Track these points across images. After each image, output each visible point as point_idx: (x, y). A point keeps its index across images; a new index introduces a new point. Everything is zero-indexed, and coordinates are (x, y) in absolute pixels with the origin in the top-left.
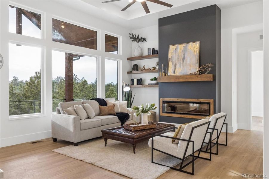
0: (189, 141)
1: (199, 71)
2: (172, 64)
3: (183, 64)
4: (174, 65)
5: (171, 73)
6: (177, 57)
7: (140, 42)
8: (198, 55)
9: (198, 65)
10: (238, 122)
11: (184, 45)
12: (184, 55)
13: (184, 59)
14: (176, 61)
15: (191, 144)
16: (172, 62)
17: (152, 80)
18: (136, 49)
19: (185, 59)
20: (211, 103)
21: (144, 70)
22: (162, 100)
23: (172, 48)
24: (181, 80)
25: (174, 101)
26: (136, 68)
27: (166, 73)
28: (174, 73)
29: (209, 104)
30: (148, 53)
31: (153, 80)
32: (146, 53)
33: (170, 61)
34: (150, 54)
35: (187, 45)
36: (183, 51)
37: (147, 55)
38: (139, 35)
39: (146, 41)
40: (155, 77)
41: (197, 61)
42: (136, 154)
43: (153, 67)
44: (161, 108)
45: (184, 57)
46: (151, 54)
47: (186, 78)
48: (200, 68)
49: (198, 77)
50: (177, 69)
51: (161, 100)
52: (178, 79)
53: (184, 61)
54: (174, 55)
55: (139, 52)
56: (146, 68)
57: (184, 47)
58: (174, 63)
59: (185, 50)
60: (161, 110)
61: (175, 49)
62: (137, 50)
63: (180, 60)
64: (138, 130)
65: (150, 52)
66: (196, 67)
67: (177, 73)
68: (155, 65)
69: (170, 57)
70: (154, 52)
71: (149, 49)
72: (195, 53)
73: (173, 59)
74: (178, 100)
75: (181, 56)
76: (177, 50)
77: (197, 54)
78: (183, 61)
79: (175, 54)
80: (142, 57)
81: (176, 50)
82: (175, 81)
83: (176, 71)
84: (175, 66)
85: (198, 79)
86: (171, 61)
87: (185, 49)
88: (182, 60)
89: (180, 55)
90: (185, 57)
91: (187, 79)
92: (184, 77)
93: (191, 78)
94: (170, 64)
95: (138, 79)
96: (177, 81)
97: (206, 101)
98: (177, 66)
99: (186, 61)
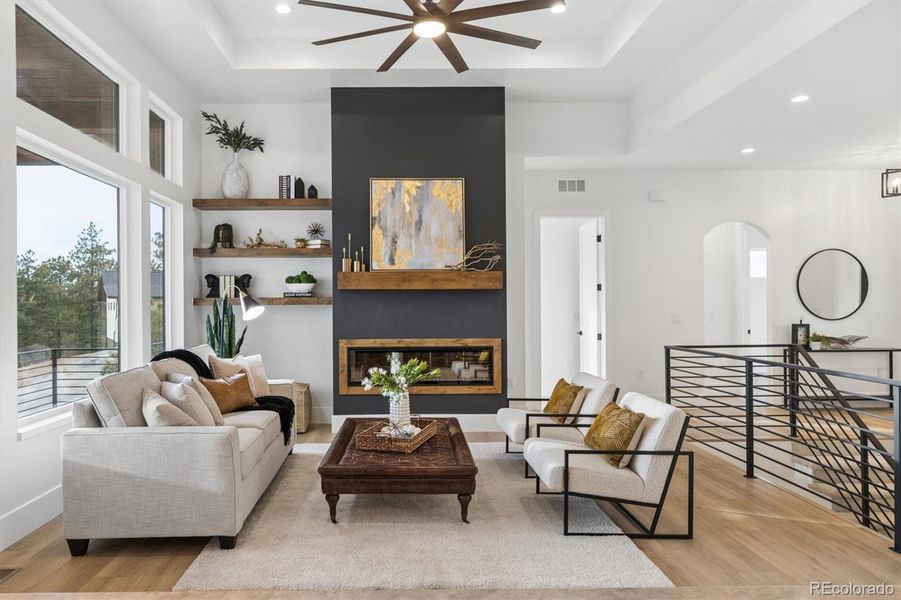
0: (676, 453)
1: (468, 261)
2: (382, 236)
3: (417, 236)
4: (390, 239)
5: (380, 262)
6: (398, 217)
7: (244, 151)
8: (461, 214)
9: (461, 243)
11: (418, 183)
12: (420, 211)
13: (419, 223)
14: (394, 227)
16: (384, 229)
17: (290, 280)
18: (226, 172)
19: (423, 224)
20: (495, 348)
21: (259, 248)
22: (343, 344)
23: (380, 188)
24: (418, 286)
25: (387, 346)
26: (225, 237)
27: (366, 263)
28: (392, 261)
29: (489, 350)
30: (281, 191)
32: (267, 189)
33: (376, 227)
34: (289, 197)
35: (427, 185)
36: (415, 199)
37: (278, 197)
38: (242, 126)
39: (262, 150)
40: (305, 273)
41: (460, 231)
42: (472, 525)
43: (298, 240)
44: (343, 371)
45: (420, 217)
46: (292, 196)
47: (434, 280)
48: (470, 252)
49: (466, 277)
50: (399, 253)
51: (341, 345)
52: (409, 281)
53: (420, 229)
54: (389, 210)
55: (242, 183)
56: (267, 239)
57: (418, 187)
58: (390, 234)
59: (422, 198)
60: (343, 377)
61: (390, 191)
62: (235, 175)
63: (410, 225)
65: (289, 190)
66: (457, 249)
67: (402, 264)
68: (304, 235)
69: (375, 212)
70: (301, 194)
71: (283, 180)
72: (453, 211)
73: (386, 218)
74: (399, 342)
75: (411, 214)
76: (397, 194)
77: (457, 211)
78: (419, 230)
79: (393, 205)
80: (247, 203)
81: (393, 193)
82: (398, 285)
83: (396, 258)
84: (394, 242)
85: (468, 285)
86: (380, 227)
87: (422, 195)
88: (413, 225)
89: (407, 211)
90: (423, 219)
91: (435, 283)
92: (426, 276)
93: (449, 280)
94: (376, 234)
95: (236, 277)
96: (406, 286)
97: (482, 342)
98: (399, 242)
99: (428, 229)
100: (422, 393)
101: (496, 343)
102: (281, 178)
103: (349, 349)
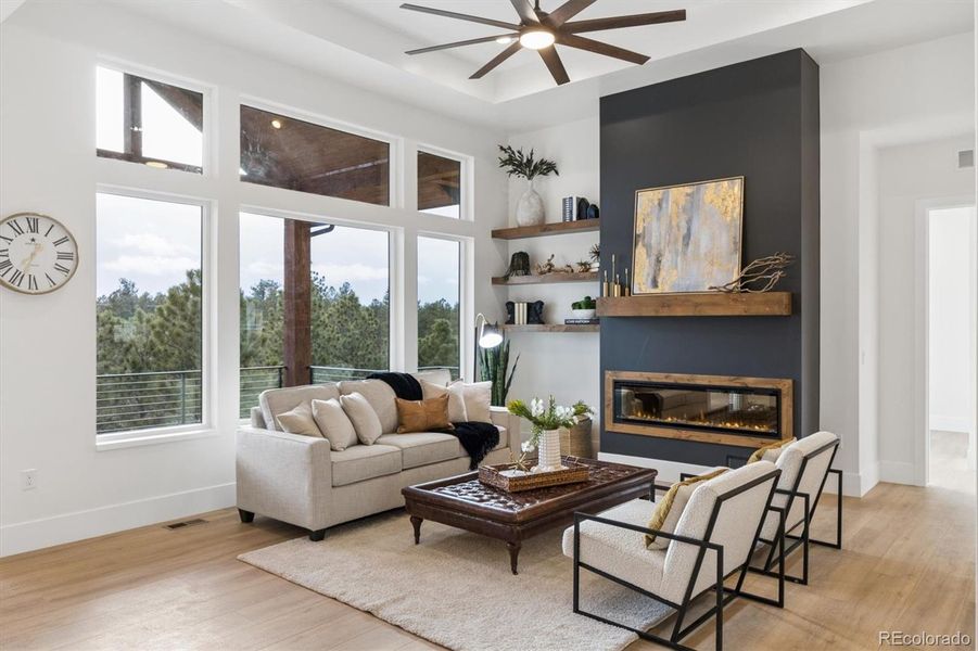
0: (704, 544)
1: (742, 279)
2: (645, 256)
3: (684, 253)
4: (654, 258)
5: (641, 285)
6: (663, 232)
7: (537, 177)
8: (739, 222)
9: (737, 258)
10: (880, 453)
11: (688, 189)
12: (689, 222)
13: (687, 237)
14: (660, 243)
15: (711, 554)
16: (648, 247)
17: (576, 306)
18: (521, 200)
19: (692, 238)
20: (784, 392)
21: (551, 272)
22: (610, 376)
23: (646, 199)
24: (679, 312)
25: (654, 380)
26: (522, 264)
27: (626, 287)
28: (655, 284)
29: (776, 393)
30: (564, 214)
31: (580, 308)
32: (555, 216)
33: (640, 244)
34: (571, 219)
35: (698, 190)
36: (684, 210)
37: (561, 221)
38: (532, 154)
39: (557, 173)
40: (589, 298)
41: (735, 243)
42: (520, 576)
43: (581, 264)
44: (608, 405)
45: (689, 230)
46: (574, 219)
47: (697, 305)
48: (745, 270)
49: (735, 300)
50: (663, 273)
51: (607, 376)
52: (669, 306)
53: (688, 244)
54: (655, 225)
55: (533, 210)
56: (558, 264)
57: (688, 195)
58: (655, 252)
59: (692, 206)
60: (609, 412)
61: (656, 203)
62: (526, 203)
63: (676, 240)
64: (526, 491)
65: (571, 212)
66: (731, 266)
67: (665, 287)
68: (587, 258)
69: (639, 230)
70: (585, 211)
71: (567, 202)
72: (729, 219)
73: (650, 238)
74: (666, 377)
75: (678, 226)
76: (664, 205)
77: (733, 219)
78: (686, 245)
79: (659, 219)
80: (542, 228)
81: (660, 205)
82: (658, 312)
83: (660, 280)
84: (658, 261)
85: (737, 310)
86: (644, 246)
87: (692, 203)
88: (681, 239)
89: (674, 223)
90: (693, 231)
91: (698, 309)
92: (688, 301)
93: (714, 304)
94: (640, 253)
95: (528, 304)
96: (665, 312)
97: (767, 383)
98: (664, 261)
99: (697, 246)
101: (785, 385)
102: (564, 200)
103: (614, 382)
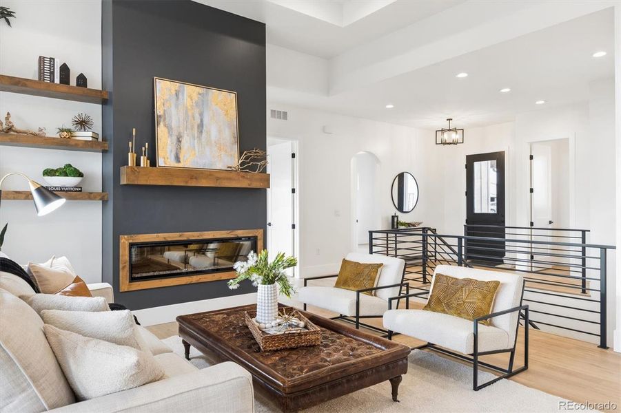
1: (242, 164)
2: (167, 135)
3: (199, 138)
4: (174, 138)
5: (165, 158)
6: (181, 119)
8: (235, 124)
9: (236, 148)
11: (199, 90)
12: (201, 115)
13: (201, 126)
14: (179, 127)
16: (169, 128)
17: (48, 173)
19: (204, 128)
20: (259, 237)
21: (10, 133)
23: (164, 87)
24: (204, 183)
25: (169, 240)
28: (178, 159)
33: (162, 124)
34: (52, 80)
35: (207, 93)
36: (197, 105)
37: (37, 79)
40: (70, 166)
41: (234, 137)
43: (62, 130)
45: (202, 121)
46: (57, 81)
47: (218, 179)
49: (243, 177)
50: (183, 150)
51: (121, 241)
52: (196, 178)
53: (202, 132)
54: (173, 110)
56: (18, 126)
57: (200, 94)
58: (175, 133)
59: (202, 104)
60: (124, 273)
61: (174, 93)
63: (192, 127)
65: (52, 73)
66: (233, 153)
67: (187, 162)
68: (69, 126)
69: (159, 110)
71: (45, 63)
72: (229, 119)
73: (171, 120)
74: (180, 236)
75: (194, 117)
76: (180, 96)
77: (232, 121)
79: (177, 106)
81: (177, 95)
82: (187, 182)
83: (181, 156)
84: (179, 141)
85: (244, 184)
86: (165, 125)
87: (203, 101)
88: (196, 127)
89: (190, 113)
90: (204, 123)
91: (218, 182)
92: (210, 175)
93: (230, 179)
94: (161, 131)
96: (193, 183)
97: (249, 233)
98: (184, 141)
99: (208, 132)
100: (201, 281)
101: (259, 233)
102: (42, 59)
103: (131, 245)
